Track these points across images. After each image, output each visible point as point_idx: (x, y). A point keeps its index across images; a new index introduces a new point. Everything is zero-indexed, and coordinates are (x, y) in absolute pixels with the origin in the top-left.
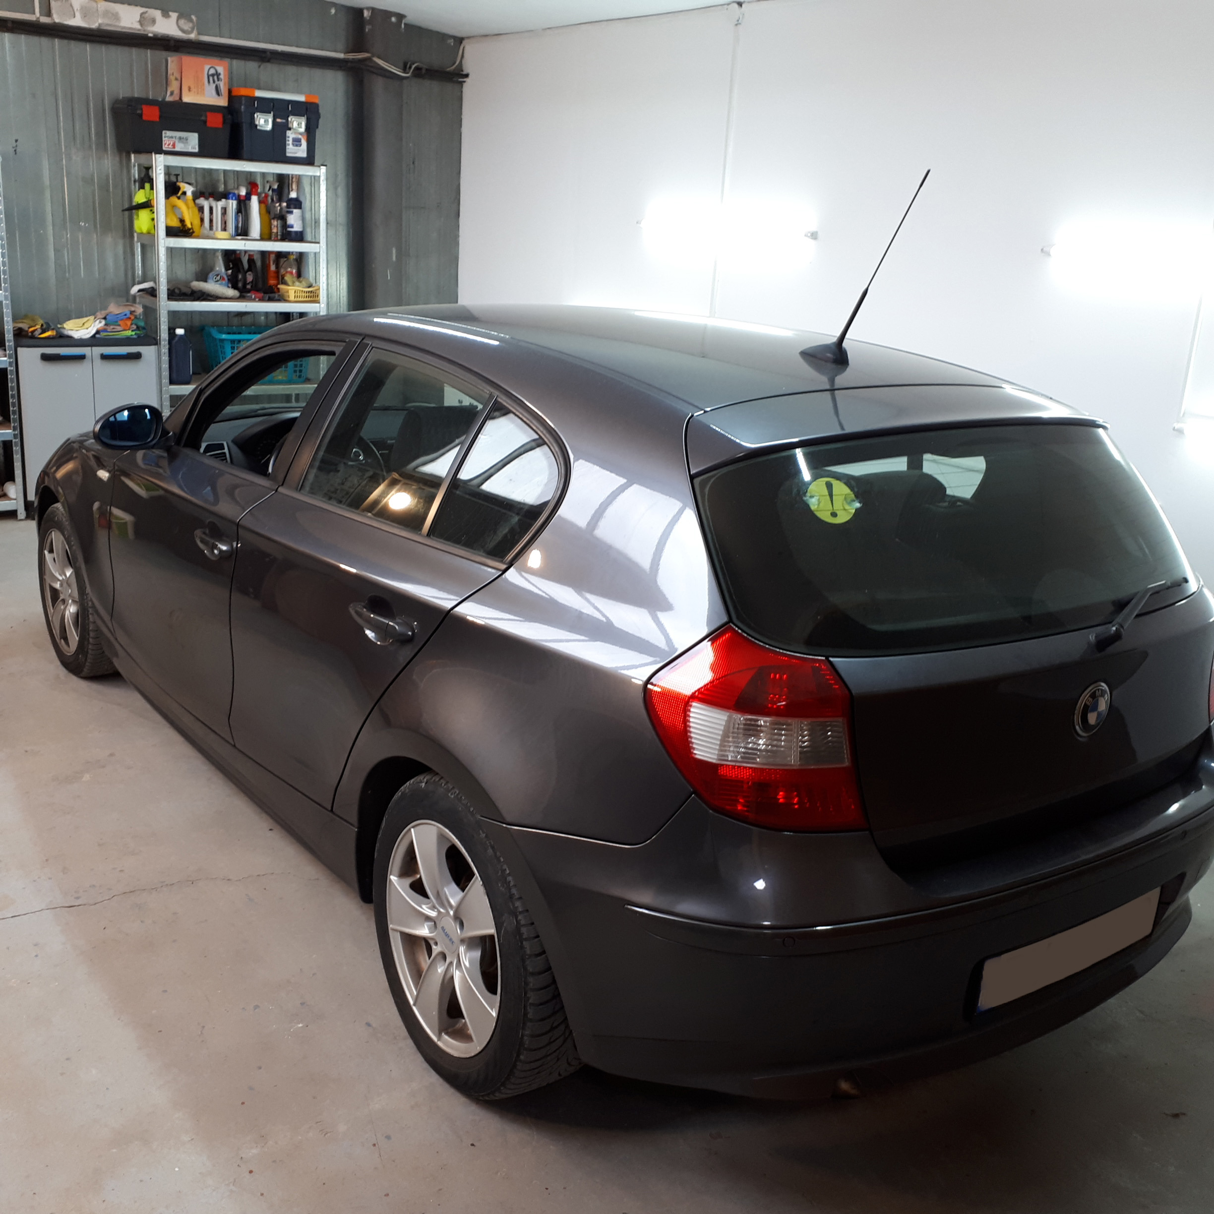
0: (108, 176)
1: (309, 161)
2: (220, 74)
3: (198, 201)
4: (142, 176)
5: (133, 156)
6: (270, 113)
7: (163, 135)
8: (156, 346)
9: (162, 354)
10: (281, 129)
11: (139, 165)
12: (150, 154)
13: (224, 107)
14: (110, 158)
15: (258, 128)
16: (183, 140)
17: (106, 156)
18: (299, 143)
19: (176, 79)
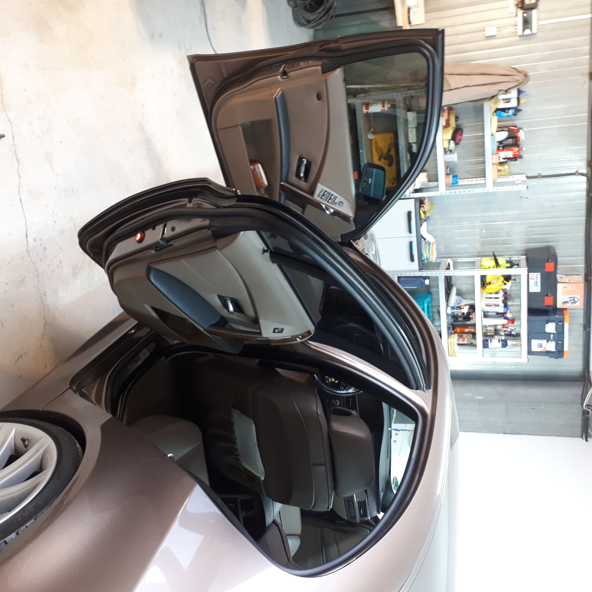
0: (511, 244)
1: (530, 352)
2: (575, 303)
3: (501, 291)
4: (514, 262)
5: (524, 257)
6: (556, 331)
7: (538, 273)
8: (418, 270)
9: (414, 273)
10: (547, 336)
11: (519, 260)
12: (526, 267)
13: (556, 306)
14: (522, 245)
15: (547, 325)
16: (536, 283)
17: (523, 243)
18: (539, 347)
19: (570, 280)
